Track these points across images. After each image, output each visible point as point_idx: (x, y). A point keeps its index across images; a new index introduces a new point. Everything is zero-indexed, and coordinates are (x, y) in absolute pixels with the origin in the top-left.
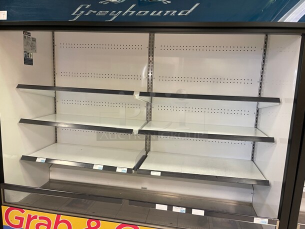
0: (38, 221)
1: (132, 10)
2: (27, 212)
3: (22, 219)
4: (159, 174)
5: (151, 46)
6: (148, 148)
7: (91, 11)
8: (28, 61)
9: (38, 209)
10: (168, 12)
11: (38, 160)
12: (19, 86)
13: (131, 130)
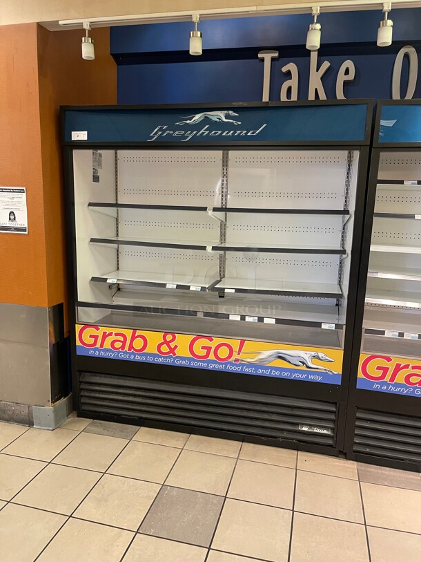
0: (113, 338)
1: (206, 130)
2: (102, 330)
3: (96, 337)
5: (225, 158)
6: (222, 274)
7: (168, 132)
8: (96, 179)
9: (114, 326)
10: (238, 132)
11: (108, 281)
12: (90, 204)
13: (204, 248)
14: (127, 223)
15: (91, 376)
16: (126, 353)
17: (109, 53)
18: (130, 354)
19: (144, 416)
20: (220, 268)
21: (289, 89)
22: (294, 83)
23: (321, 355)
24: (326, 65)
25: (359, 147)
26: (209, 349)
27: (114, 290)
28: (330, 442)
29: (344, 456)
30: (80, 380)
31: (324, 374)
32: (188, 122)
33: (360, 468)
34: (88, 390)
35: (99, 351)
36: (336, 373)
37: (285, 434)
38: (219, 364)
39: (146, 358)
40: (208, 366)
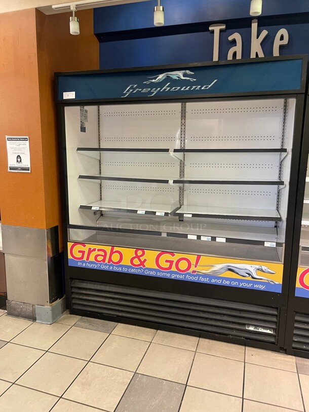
0: (96, 253)
1: (167, 87)
2: (88, 246)
3: (83, 252)
4: (191, 216)
5: (184, 111)
8: (83, 129)
9: (97, 243)
10: (194, 87)
11: (93, 208)
12: (79, 149)
13: (167, 182)
14: (107, 163)
15: (80, 282)
16: (106, 264)
17: (92, 32)
18: (110, 266)
19: (121, 314)
20: (180, 197)
21: (235, 54)
22: (238, 48)
23: (264, 268)
24: (264, 33)
25: (296, 95)
26: (171, 262)
27: (98, 215)
28: (273, 340)
29: (284, 352)
30: (72, 285)
31: (267, 284)
32: (153, 81)
33: (298, 362)
34: (77, 293)
35: (86, 263)
36: (277, 283)
37: (234, 333)
38: (180, 274)
39: (122, 269)
40: (171, 276)
